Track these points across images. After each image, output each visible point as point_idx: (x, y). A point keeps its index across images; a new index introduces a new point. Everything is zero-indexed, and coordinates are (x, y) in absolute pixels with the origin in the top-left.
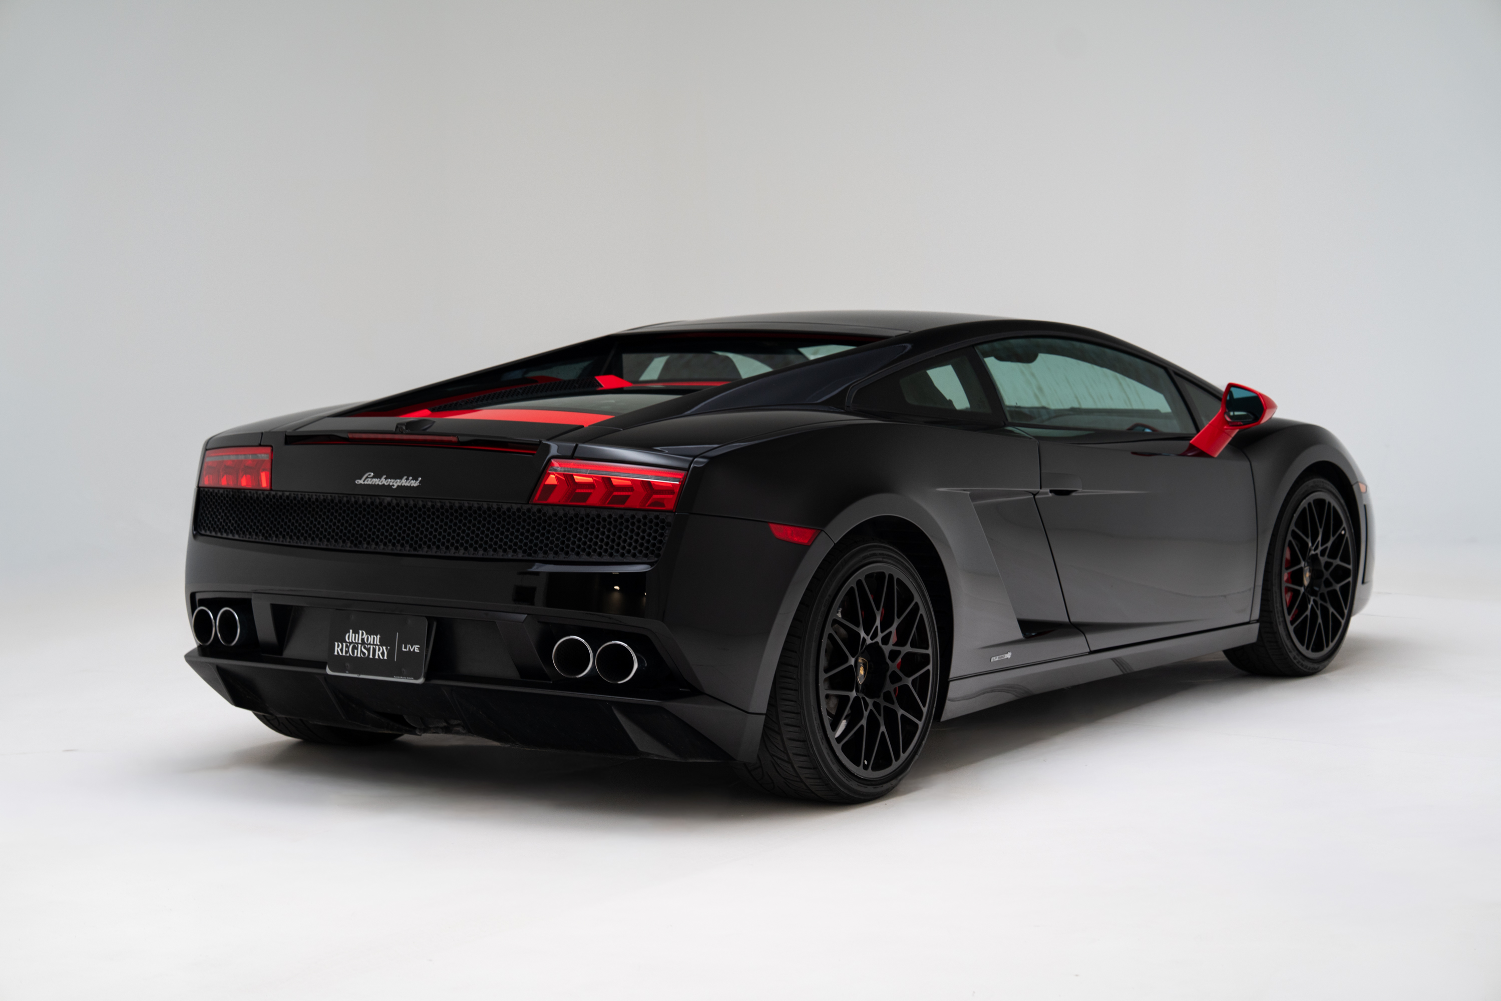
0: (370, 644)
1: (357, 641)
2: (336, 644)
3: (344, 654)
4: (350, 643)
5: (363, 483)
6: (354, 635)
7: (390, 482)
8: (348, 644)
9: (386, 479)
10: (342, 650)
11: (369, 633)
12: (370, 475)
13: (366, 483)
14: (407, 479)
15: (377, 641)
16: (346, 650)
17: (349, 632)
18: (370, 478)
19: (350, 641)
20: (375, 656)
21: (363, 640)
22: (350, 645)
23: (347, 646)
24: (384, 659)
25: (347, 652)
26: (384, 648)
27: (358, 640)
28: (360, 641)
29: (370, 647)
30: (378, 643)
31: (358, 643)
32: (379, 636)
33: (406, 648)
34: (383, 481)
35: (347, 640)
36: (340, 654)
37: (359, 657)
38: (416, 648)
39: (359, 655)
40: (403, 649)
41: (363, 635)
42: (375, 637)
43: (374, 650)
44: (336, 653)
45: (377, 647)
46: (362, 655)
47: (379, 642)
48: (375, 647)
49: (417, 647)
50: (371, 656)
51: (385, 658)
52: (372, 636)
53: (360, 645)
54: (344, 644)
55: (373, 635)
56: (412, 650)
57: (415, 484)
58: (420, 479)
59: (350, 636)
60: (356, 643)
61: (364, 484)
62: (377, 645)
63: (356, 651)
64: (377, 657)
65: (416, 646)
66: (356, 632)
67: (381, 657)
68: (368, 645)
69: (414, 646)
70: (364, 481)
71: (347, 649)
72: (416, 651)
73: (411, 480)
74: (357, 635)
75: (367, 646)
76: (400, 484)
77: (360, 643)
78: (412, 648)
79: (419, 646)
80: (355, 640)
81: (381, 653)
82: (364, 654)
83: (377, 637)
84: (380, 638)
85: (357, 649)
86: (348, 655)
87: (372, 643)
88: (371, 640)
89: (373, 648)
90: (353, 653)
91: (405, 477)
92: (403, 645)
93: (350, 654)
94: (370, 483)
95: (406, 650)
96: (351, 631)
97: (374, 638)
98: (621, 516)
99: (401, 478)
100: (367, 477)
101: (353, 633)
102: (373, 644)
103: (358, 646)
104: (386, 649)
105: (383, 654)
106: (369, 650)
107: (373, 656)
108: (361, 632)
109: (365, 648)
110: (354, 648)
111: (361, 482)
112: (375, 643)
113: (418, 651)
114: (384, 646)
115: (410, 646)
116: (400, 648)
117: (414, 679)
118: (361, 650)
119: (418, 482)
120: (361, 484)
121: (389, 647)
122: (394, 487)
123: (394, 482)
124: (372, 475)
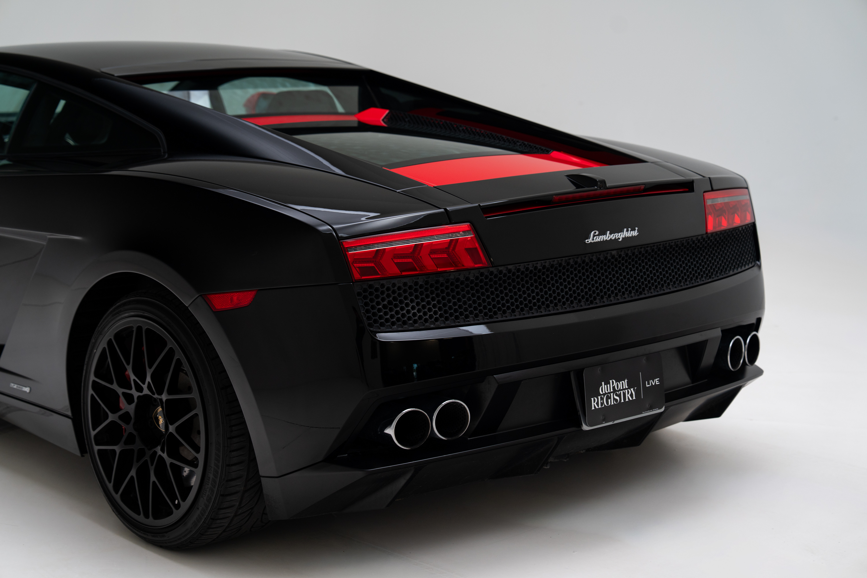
0: (620, 390)
1: (609, 391)
2: (592, 399)
3: (600, 407)
4: (604, 395)
5: (593, 242)
6: (606, 386)
7: (613, 237)
8: (602, 396)
9: (610, 234)
10: (597, 404)
11: (618, 381)
12: (595, 233)
13: (595, 241)
14: (627, 231)
16: (601, 402)
17: (602, 385)
18: (597, 236)
19: (604, 392)
20: (626, 400)
21: (614, 388)
22: (604, 397)
23: (602, 399)
24: (633, 400)
25: (602, 404)
26: (632, 389)
27: (610, 389)
28: (612, 390)
30: (627, 387)
31: (610, 393)
32: (626, 381)
33: (649, 384)
34: (608, 237)
35: (601, 393)
36: (597, 407)
38: (657, 381)
39: (612, 404)
40: (647, 386)
41: (613, 383)
42: (623, 382)
43: (624, 395)
44: (593, 408)
45: (626, 391)
46: (615, 403)
47: (627, 386)
50: (622, 401)
51: (634, 398)
52: (620, 382)
53: (612, 394)
54: (599, 397)
56: (654, 384)
57: (635, 233)
58: (637, 228)
59: (604, 389)
60: (608, 393)
61: (594, 242)
62: (626, 389)
63: (609, 400)
64: (627, 400)
66: (607, 383)
67: (631, 399)
68: (618, 391)
69: (655, 380)
70: (593, 240)
71: (602, 401)
72: (657, 384)
73: (630, 231)
74: (608, 385)
75: (618, 393)
76: (623, 236)
77: (612, 392)
78: (653, 382)
79: (658, 379)
80: (607, 390)
81: (630, 395)
82: (616, 400)
83: (625, 382)
85: (610, 398)
86: (603, 406)
87: (621, 388)
88: (620, 385)
89: (623, 392)
90: (607, 403)
91: (625, 230)
92: (647, 382)
93: (605, 405)
94: (599, 240)
95: (649, 386)
96: (603, 383)
97: (622, 383)
99: (622, 231)
100: (594, 236)
101: (605, 385)
102: (623, 389)
103: (611, 395)
104: (634, 390)
105: (632, 395)
106: (619, 396)
107: (624, 400)
108: (611, 381)
109: (617, 395)
110: (607, 398)
111: (590, 240)
112: (624, 388)
113: (659, 383)
115: (652, 381)
116: (644, 385)
117: (659, 409)
118: (614, 398)
119: (636, 231)
120: (591, 242)
121: (636, 388)
122: (621, 240)
123: (618, 236)
124: (597, 233)
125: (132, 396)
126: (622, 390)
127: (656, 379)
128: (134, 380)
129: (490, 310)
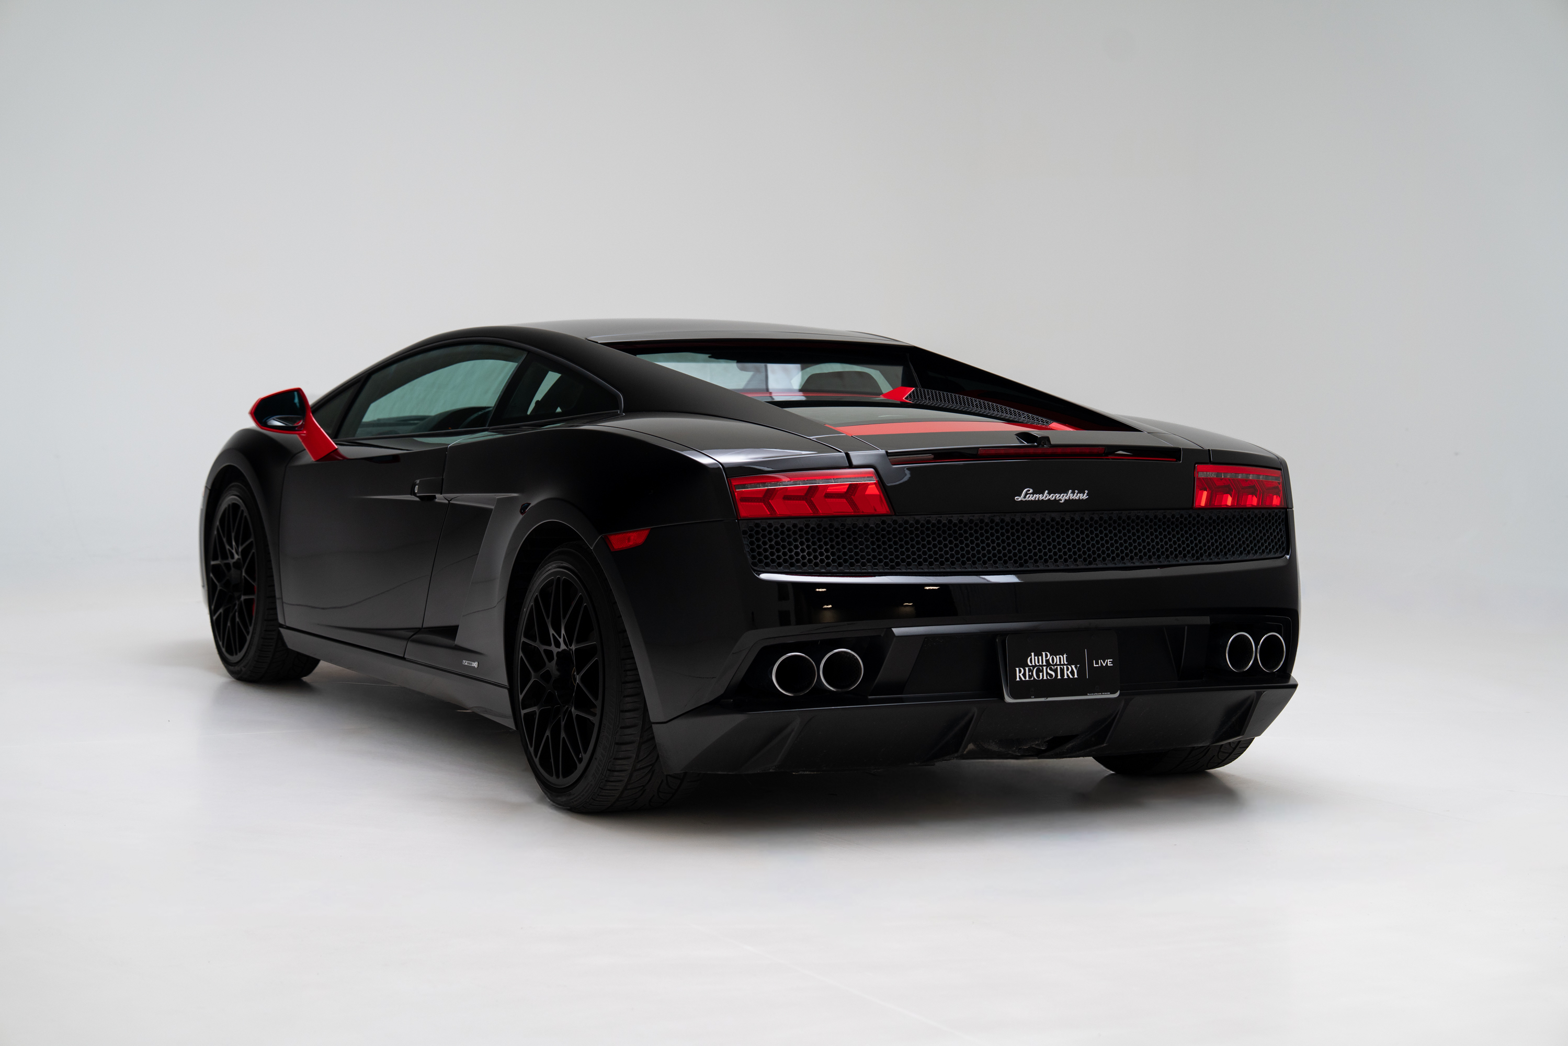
0: (1056, 665)
1: (1041, 664)
2: (1017, 669)
3: (1027, 679)
4: (1034, 667)
5: (1024, 500)
6: (1036, 658)
7: (1052, 497)
8: (1032, 668)
9: (1049, 493)
10: (1024, 675)
12: (1029, 491)
14: (1073, 493)
15: (1064, 659)
16: (1029, 675)
17: (1031, 655)
18: (1030, 494)
19: (1033, 664)
20: (1064, 676)
21: (1047, 661)
22: (1033, 669)
23: (1030, 670)
24: (1074, 679)
25: (1030, 677)
26: (1073, 666)
27: (1042, 662)
28: (1044, 663)
29: (1057, 668)
30: (1066, 663)
31: (1042, 666)
32: (1065, 656)
33: (1097, 663)
34: (1046, 496)
35: (1030, 664)
36: (1023, 679)
38: (1109, 662)
39: (1045, 678)
40: (1095, 666)
41: (1046, 656)
42: (1061, 656)
43: (1062, 671)
44: (1018, 679)
45: (1065, 667)
46: (1048, 677)
48: (1062, 667)
50: (1059, 677)
51: (1076, 676)
52: (1058, 657)
53: (1045, 668)
54: (1027, 669)
56: (1104, 665)
57: (1084, 496)
58: (1086, 491)
59: (1033, 660)
60: (1040, 665)
61: (1026, 500)
62: (1064, 664)
63: (1041, 674)
64: (1066, 677)
66: (1038, 654)
67: (1071, 677)
68: (1054, 666)
70: (1025, 497)
71: (1030, 673)
72: (1109, 665)
73: (1077, 493)
74: (1040, 657)
75: (1053, 667)
76: (1067, 498)
77: (1044, 666)
78: (1104, 663)
79: (1112, 660)
80: (1038, 662)
81: (1070, 672)
82: (1051, 676)
83: (1063, 657)
85: (1042, 671)
86: (1032, 679)
87: (1058, 663)
88: (1057, 659)
89: (1060, 668)
90: (1038, 676)
91: (1070, 491)
92: (1094, 661)
93: (1034, 678)
94: (1033, 499)
95: (1098, 665)
96: (1033, 654)
97: (1060, 658)
99: (1066, 492)
100: (1026, 494)
101: (1035, 656)
102: (1060, 664)
103: (1043, 669)
104: (1076, 667)
105: (1072, 673)
106: (1055, 671)
107: (1061, 677)
108: (1044, 653)
109: (1051, 669)
110: (1038, 671)
111: (1021, 498)
112: (1062, 663)
113: (1112, 665)
114: (1073, 665)
115: (1102, 661)
116: (1091, 664)
117: (1111, 694)
118: (1047, 673)
119: (1085, 494)
120: (1021, 500)
121: (1078, 666)
122: (1062, 501)
123: (1059, 497)
124: (1031, 491)
125: (551, 652)
126: (1058, 665)
127: (1107, 659)
128: (553, 634)
129: (892, 561)
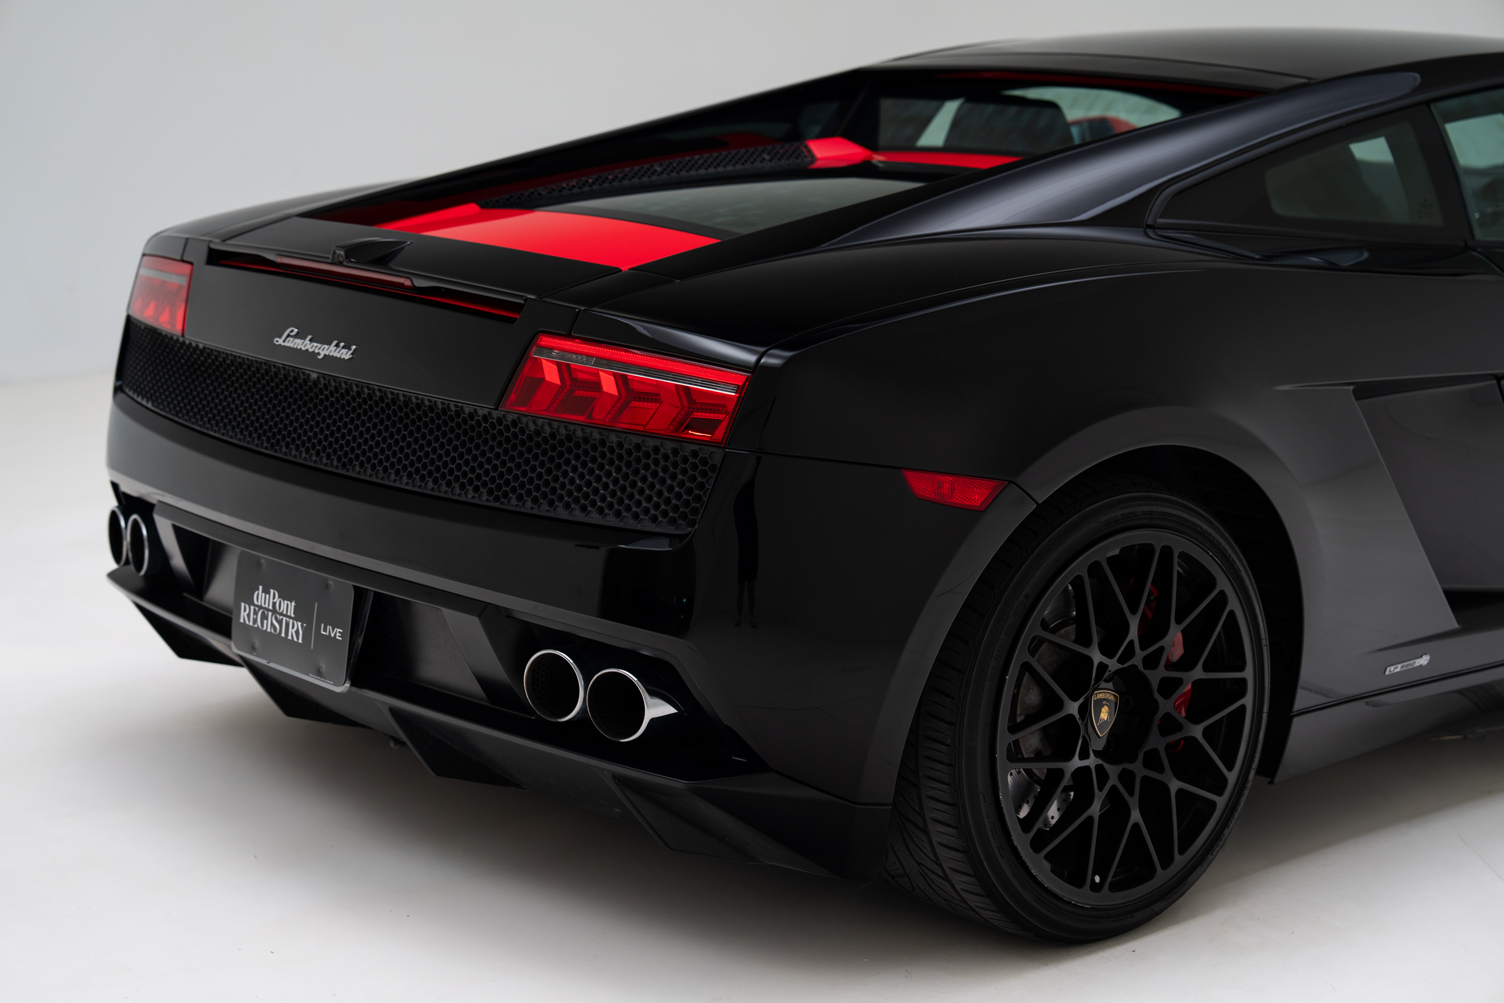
0: (282, 614)
1: (267, 606)
2: (243, 605)
3: (251, 624)
4: (259, 608)
5: (283, 344)
6: (263, 595)
7: (316, 347)
8: (257, 609)
9: (311, 341)
10: (249, 615)
11: (282, 597)
12: (292, 331)
13: (286, 344)
14: (337, 345)
15: (292, 611)
16: (253, 618)
17: (258, 589)
18: (292, 337)
19: (259, 604)
20: (288, 635)
21: (274, 604)
22: (259, 610)
23: (256, 613)
24: (297, 643)
25: (255, 621)
26: (299, 624)
27: (269, 605)
28: (271, 608)
29: (282, 619)
30: (293, 616)
31: (268, 610)
32: (293, 604)
33: (325, 630)
34: (307, 345)
35: (256, 602)
36: (247, 622)
37: (268, 632)
39: (269, 630)
40: (323, 632)
41: (274, 597)
42: (289, 603)
43: (287, 626)
44: (242, 621)
45: (291, 622)
46: (272, 631)
47: (294, 614)
48: (288, 620)
49: (339, 632)
50: (283, 635)
51: (300, 641)
52: (286, 602)
53: (270, 614)
54: (252, 607)
55: (287, 600)
56: (333, 635)
57: (346, 354)
58: (354, 347)
59: (260, 597)
60: (266, 609)
61: (284, 346)
62: (291, 617)
63: (265, 622)
64: (290, 637)
65: (339, 630)
66: (266, 591)
67: (295, 639)
68: (280, 615)
69: (336, 629)
70: (284, 341)
71: (255, 617)
72: (337, 637)
73: (342, 348)
74: (267, 596)
75: (278, 616)
76: (327, 354)
77: (270, 610)
78: (333, 631)
79: (341, 631)
80: (265, 604)
81: (295, 631)
82: (275, 628)
83: (291, 605)
84: (295, 606)
85: (267, 619)
86: (256, 626)
87: (285, 612)
88: (284, 607)
89: (286, 620)
90: (262, 624)
91: (335, 342)
92: (323, 625)
93: (258, 626)
94: (292, 346)
95: (325, 633)
96: (261, 587)
97: (288, 604)
98: (638, 447)
99: (330, 343)
100: (289, 336)
101: (263, 592)
102: (286, 616)
103: (268, 614)
104: (302, 626)
105: (297, 632)
106: (280, 622)
107: (285, 634)
108: (272, 591)
109: (276, 619)
110: (264, 617)
111: (280, 341)
112: (289, 614)
113: (340, 639)
114: (299, 621)
115: (331, 627)
116: (318, 628)
117: (333, 685)
118: (272, 623)
119: (350, 352)
120: (280, 345)
121: (305, 625)
122: (320, 357)
123: (319, 348)
124: (295, 333)
126: (284, 615)
127: (338, 628)
